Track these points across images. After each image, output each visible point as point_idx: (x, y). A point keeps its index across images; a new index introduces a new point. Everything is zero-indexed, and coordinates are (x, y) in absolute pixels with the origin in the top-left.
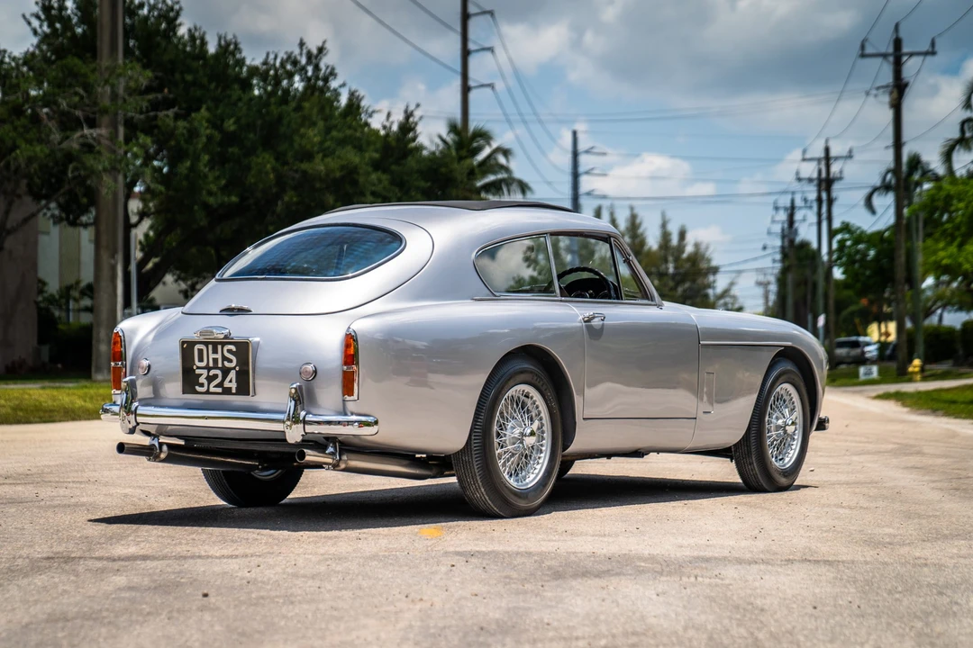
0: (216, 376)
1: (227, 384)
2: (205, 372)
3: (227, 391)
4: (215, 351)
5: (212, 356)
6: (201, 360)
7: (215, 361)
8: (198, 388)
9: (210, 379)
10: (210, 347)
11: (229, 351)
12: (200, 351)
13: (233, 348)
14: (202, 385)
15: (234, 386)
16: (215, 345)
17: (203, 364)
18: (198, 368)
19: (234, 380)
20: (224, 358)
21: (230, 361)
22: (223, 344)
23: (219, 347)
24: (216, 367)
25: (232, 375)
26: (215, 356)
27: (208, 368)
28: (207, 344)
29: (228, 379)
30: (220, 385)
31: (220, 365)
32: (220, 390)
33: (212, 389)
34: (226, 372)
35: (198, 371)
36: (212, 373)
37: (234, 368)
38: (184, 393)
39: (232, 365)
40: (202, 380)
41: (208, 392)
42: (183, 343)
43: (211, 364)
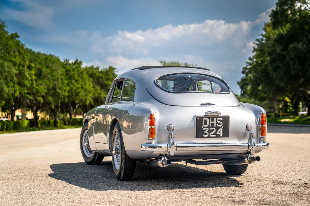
0: (213, 130)
1: (218, 133)
2: (208, 129)
3: (218, 136)
4: (213, 120)
5: (211, 122)
6: (206, 124)
7: (213, 124)
8: (204, 135)
9: (210, 132)
10: (211, 119)
11: (219, 120)
12: (206, 121)
13: (221, 119)
14: (206, 134)
15: (221, 134)
16: (213, 118)
17: (207, 126)
18: (204, 127)
19: (221, 131)
20: (217, 123)
21: (220, 124)
22: (217, 118)
23: (215, 119)
25: (221, 129)
26: (213, 122)
27: (209, 127)
28: (209, 118)
29: (219, 131)
30: (215, 133)
31: (215, 126)
32: (215, 136)
33: (211, 135)
34: (217, 128)
35: (204, 129)
36: (211, 129)
38: (197, 138)
39: (221, 126)
40: (206, 132)
41: (209, 137)
42: (197, 117)
43: (210, 126)
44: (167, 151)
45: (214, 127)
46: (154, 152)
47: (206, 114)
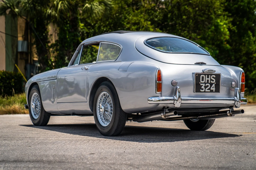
0: (208, 86)
1: (212, 89)
2: (204, 85)
3: (212, 91)
4: (208, 77)
5: (207, 79)
6: (203, 80)
8: (201, 90)
9: (206, 87)
11: (213, 77)
12: (203, 78)
14: (203, 89)
15: (214, 89)
16: (208, 75)
17: (204, 82)
18: (201, 83)
19: (214, 87)
20: (211, 80)
21: (213, 81)
22: (211, 75)
24: (208, 83)
25: (214, 85)
28: (205, 75)
29: (212, 87)
30: (209, 89)
32: (209, 91)
33: (206, 91)
34: (211, 84)
36: (207, 85)
37: (214, 83)
38: (196, 92)
42: (196, 74)
43: (206, 82)
44: (174, 104)
47: (204, 71)
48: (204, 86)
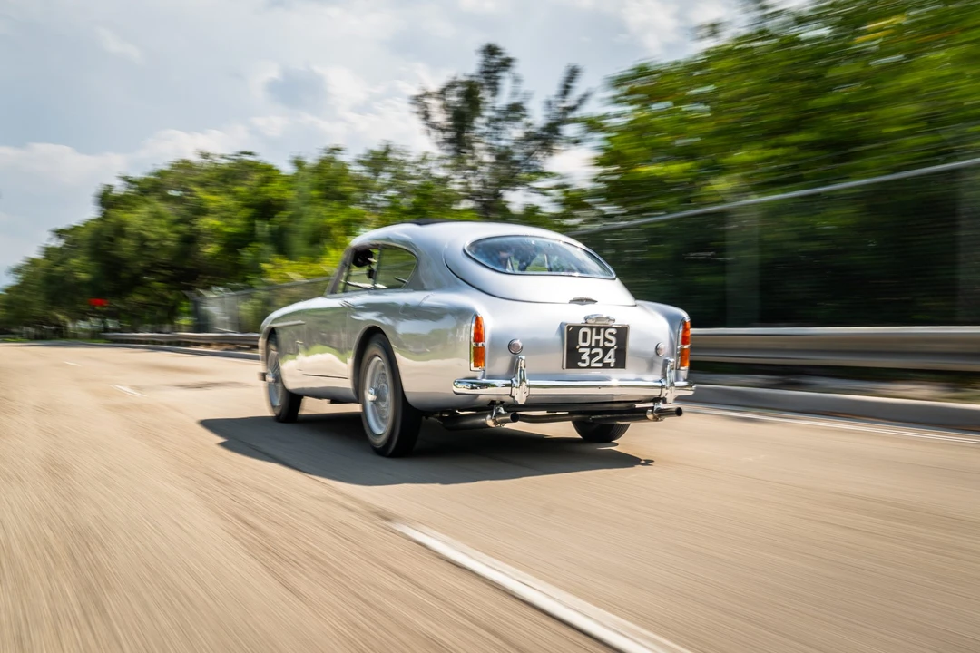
0: (597, 354)
1: (606, 360)
2: (587, 351)
3: (606, 366)
4: (598, 334)
5: (595, 337)
6: (584, 340)
7: (597, 341)
8: (580, 364)
9: (592, 356)
10: (594, 330)
11: (611, 334)
12: (585, 334)
13: (614, 331)
14: (584, 361)
15: (612, 361)
16: (598, 329)
17: (587, 344)
18: (581, 347)
19: (613, 357)
20: (605, 339)
21: (610, 341)
22: (606, 328)
23: (602, 331)
24: (597, 346)
25: (612, 352)
26: (598, 338)
27: (590, 347)
28: (591, 328)
29: (608, 356)
30: (601, 361)
31: (601, 345)
32: (600, 365)
33: (593, 365)
34: (606, 350)
35: (581, 350)
36: (594, 351)
37: (613, 347)
38: (567, 368)
39: (611, 345)
40: (584, 357)
41: (589, 367)
42: (569, 327)
43: (593, 345)
44: (510, 395)
45: (599, 347)
46: (480, 397)
47: (589, 321)
48: (588, 353)
